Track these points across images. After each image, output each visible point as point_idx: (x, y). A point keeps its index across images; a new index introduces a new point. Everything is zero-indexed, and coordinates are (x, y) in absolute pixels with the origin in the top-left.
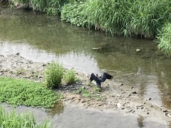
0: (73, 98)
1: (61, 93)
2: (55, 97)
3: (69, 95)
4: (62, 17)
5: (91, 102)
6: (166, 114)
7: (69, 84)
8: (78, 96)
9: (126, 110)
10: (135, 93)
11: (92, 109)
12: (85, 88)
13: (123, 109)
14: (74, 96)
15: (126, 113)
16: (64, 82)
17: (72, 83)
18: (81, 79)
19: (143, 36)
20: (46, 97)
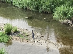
0: (16, 39)
1: (11, 36)
2: (8, 38)
3: (14, 37)
4: (13, 4)
5: (24, 40)
6: (55, 45)
7: (14, 33)
8: (18, 38)
9: (38, 43)
10: (43, 36)
11: (24, 43)
12: (21, 34)
13: (37, 43)
14: (16, 38)
15: (38, 45)
16: (12, 32)
17: (16, 32)
18: (20, 30)
19: (47, 12)
20: (4, 38)
